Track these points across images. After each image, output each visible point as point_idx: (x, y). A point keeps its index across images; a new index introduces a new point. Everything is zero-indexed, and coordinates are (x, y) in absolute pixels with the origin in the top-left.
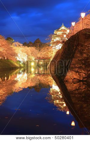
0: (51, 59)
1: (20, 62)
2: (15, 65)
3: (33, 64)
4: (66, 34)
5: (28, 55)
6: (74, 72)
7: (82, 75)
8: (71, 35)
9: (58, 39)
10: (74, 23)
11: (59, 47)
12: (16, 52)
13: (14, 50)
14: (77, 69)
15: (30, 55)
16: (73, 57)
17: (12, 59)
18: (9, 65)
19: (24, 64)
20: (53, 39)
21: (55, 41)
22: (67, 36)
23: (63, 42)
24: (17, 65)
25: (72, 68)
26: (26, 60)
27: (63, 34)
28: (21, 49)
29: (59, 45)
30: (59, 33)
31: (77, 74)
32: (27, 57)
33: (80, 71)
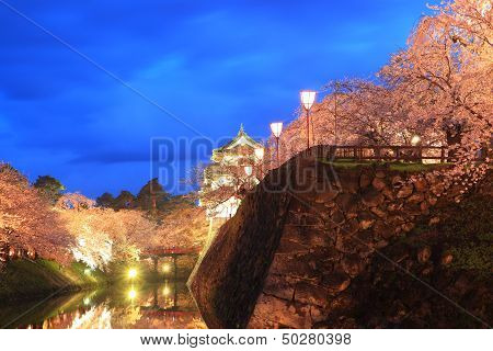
0: (202, 254)
1: (82, 264)
2: (68, 279)
3: (132, 273)
4: (251, 162)
5: (117, 240)
6: (278, 303)
7: (308, 314)
8: (272, 166)
9: (226, 180)
10: (280, 124)
11: (229, 208)
12: (71, 231)
13: (64, 222)
14: (289, 293)
15: (125, 239)
16: (276, 247)
17: (53, 256)
18: (43, 277)
19: (97, 272)
20: (206, 181)
21: (214, 187)
22: (257, 169)
23: (243, 191)
24: (74, 279)
25: (274, 287)
26: (107, 256)
27: (241, 161)
28: (90, 217)
29: (227, 204)
30: (230, 159)
31: (292, 309)
32: (110, 248)
33: (303, 300)
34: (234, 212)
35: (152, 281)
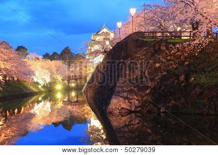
0: (88, 79)
1: (37, 83)
2: (31, 89)
3: (59, 87)
4: (109, 39)
5: (52, 73)
6: (121, 98)
7: (133, 103)
8: (118, 41)
9: (97, 47)
10: (121, 23)
11: (100, 59)
12: (32, 69)
13: (29, 66)
14: (125, 94)
15: (55, 72)
17: (25, 80)
18: (21, 89)
19: (44, 86)
20: (89, 47)
21: (93, 50)
22: (111, 42)
23: (105, 52)
24: (34, 89)
25: (119, 92)
26: (48, 80)
27: (104, 39)
28: (39, 63)
29: (98, 57)
30: (99, 38)
31: (127, 101)
32: (49, 76)
33: (131, 97)
34: (102, 60)
35: (67, 90)
